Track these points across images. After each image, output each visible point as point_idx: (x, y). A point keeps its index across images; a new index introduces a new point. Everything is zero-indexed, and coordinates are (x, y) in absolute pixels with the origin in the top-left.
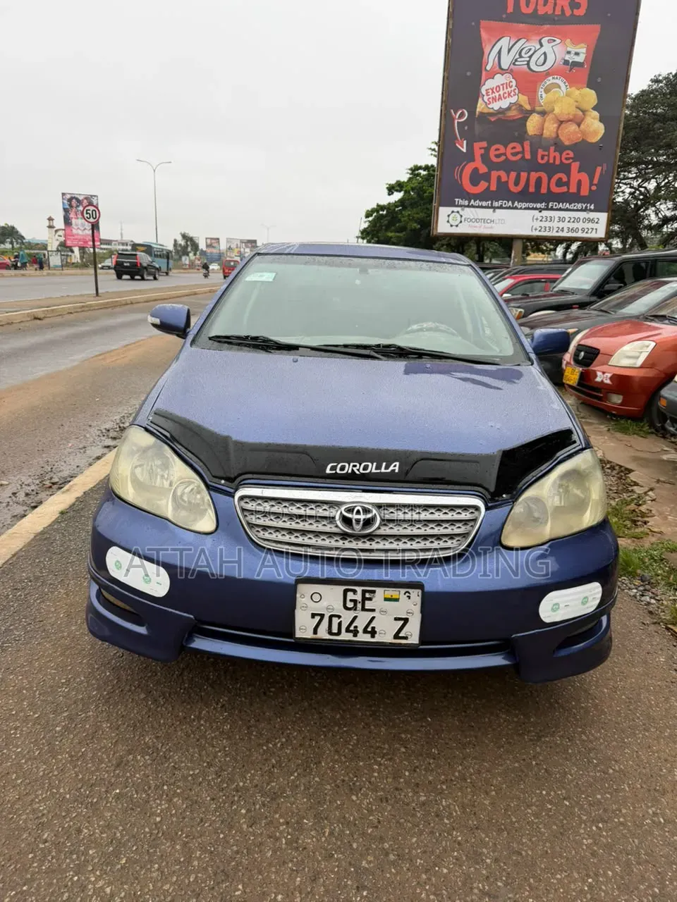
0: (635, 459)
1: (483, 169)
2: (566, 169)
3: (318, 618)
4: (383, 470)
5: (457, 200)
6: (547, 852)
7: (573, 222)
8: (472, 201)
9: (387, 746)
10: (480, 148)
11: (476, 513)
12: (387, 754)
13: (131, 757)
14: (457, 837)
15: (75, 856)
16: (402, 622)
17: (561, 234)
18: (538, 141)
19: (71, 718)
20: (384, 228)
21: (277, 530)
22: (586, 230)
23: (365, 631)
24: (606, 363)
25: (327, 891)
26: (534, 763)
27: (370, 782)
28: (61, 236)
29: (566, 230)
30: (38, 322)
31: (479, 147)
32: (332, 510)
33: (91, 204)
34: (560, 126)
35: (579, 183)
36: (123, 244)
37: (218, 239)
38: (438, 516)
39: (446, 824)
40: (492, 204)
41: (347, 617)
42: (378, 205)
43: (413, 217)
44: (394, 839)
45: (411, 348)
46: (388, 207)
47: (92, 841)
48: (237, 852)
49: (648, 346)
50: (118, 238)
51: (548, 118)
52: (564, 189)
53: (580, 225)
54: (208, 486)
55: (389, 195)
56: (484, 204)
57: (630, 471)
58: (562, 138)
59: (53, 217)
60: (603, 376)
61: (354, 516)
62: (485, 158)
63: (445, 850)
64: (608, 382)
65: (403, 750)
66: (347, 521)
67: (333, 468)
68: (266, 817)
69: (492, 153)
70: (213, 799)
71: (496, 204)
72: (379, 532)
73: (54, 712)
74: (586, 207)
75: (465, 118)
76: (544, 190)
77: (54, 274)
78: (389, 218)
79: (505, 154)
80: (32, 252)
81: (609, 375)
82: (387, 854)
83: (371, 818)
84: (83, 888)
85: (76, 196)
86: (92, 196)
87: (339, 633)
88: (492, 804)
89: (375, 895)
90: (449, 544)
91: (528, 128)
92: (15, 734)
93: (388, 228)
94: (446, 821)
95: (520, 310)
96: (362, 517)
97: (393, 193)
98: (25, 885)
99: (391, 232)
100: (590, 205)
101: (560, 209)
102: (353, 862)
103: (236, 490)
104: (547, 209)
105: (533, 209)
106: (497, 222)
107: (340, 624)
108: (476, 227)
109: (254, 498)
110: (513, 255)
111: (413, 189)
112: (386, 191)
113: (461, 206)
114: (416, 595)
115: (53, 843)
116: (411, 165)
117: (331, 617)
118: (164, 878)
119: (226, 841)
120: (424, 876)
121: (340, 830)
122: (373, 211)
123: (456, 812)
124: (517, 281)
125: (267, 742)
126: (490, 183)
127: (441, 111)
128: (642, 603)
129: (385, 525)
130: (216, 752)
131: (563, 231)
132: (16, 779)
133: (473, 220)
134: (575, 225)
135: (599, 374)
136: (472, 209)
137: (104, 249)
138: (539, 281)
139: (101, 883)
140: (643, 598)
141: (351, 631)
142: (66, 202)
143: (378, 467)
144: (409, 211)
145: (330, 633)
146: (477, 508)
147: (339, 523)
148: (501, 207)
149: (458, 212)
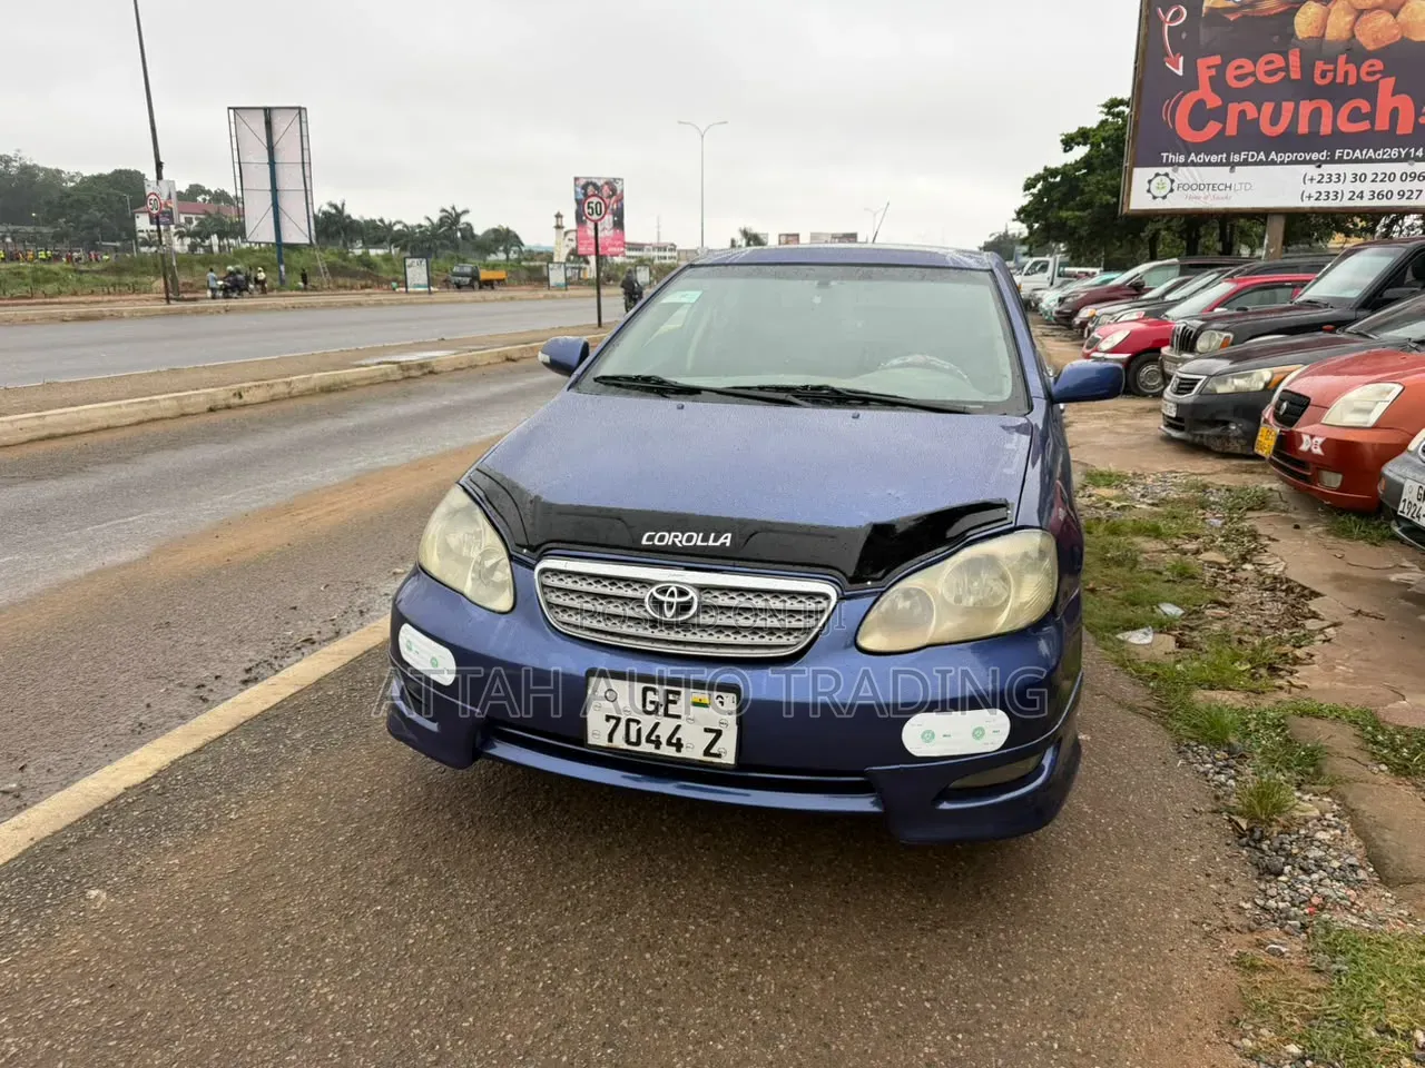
0: (1337, 578)
1: (1213, 101)
2: (1368, 91)
3: (613, 722)
4: (711, 543)
5: (1165, 155)
6: (866, 1051)
7: (1382, 181)
8: (1193, 154)
9: (718, 907)
10: (1209, 68)
11: (825, 604)
12: (714, 916)
13: (407, 877)
14: (755, 1015)
15: (309, 961)
16: (714, 735)
17: (1358, 203)
18: (1317, 49)
19: (358, 830)
20: (1056, 204)
21: (578, 611)
22: (1407, 194)
23: (669, 743)
24: (1316, 420)
25: (566, 1040)
26: (909, 955)
27: (676, 943)
28: (572, 240)
29: (1367, 195)
30: (511, 364)
31: (1206, 67)
32: (644, 590)
33: (614, 191)
34: (1357, 18)
35: (1394, 113)
36: (659, 249)
37: (797, 235)
38: (776, 604)
39: (749, 1000)
40: (1228, 158)
41: (647, 722)
42: (1046, 169)
43: (1106, 186)
44: (676, 1005)
45: (849, 391)
46: (1065, 172)
47: (334, 951)
48: (483, 987)
49: (1389, 392)
50: (654, 240)
51: (1335, 8)
52: (1364, 126)
53: (1396, 186)
54: (511, 557)
55: (1065, 151)
56: (1214, 158)
57: (1315, 594)
58: (1361, 39)
59: (562, 213)
60: (1311, 441)
61: (666, 598)
62: (1218, 84)
63: (732, 1026)
64: (1318, 451)
65: (737, 914)
66: (658, 604)
67: (651, 538)
68: (532, 959)
69: (1230, 72)
70: (480, 932)
71: (1236, 158)
72: (695, 621)
73: (344, 822)
74: (1408, 154)
75: (1183, 19)
76: (1326, 129)
77: (553, 297)
78: (1063, 189)
79: (1253, 74)
80: (532, 264)
81: (1320, 440)
82: (658, 1018)
83: (657, 979)
84: (307, 991)
85: (594, 181)
86: (615, 179)
87: (638, 743)
88: (823, 990)
89: (621, 1054)
90: (784, 640)
91: (1297, 28)
92: (294, 838)
93: (1063, 204)
94: (751, 998)
95: (1225, 334)
96: (676, 600)
97: (1071, 149)
98: (250, 978)
99: (1067, 210)
100: (1416, 151)
101: (1357, 161)
102: (612, 1019)
103: (538, 561)
104: (1331, 160)
105: (1305, 162)
106: (1238, 187)
107: (639, 731)
108: (1198, 198)
109: (556, 572)
110: (1266, 242)
111: (1104, 140)
112: (1061, 147)
113: (1172, 164)
114: (730, 700)
115: (293, 945)
116: (1105, 100)
117: (629, 721)
118: (393, 996)
119: (476, 974)
120: (691, 1047)
121: (613, 985)
122: (1037, 179)
123: (769, 991)
124: (1241, 285)
125: (571, 883)
126: (1225, 124)
127: (1141, 11)
128: (1212, 784)
129: (706, 612)
130: (506, 886)
131: (1362, 198)
132: (279, 881)
133: (1194, 187)
134: (1386, 187)
135: (1306, 438)
136: (1192, 168)
137: (633, 257)
138: (1280, 285)
139: (326, 990)
140: (1216, 777)
141: (652, 742)
142: (579, 190)
143: (705, 539)
144: (1100, 175)
145: (628, 741)
146: (827, 597)
147: (647, 607)
148: (1245, 163)
149: (1167, 175)
